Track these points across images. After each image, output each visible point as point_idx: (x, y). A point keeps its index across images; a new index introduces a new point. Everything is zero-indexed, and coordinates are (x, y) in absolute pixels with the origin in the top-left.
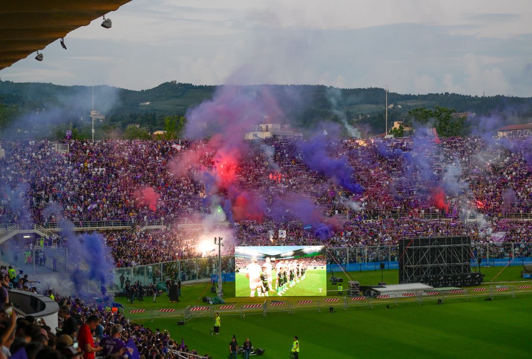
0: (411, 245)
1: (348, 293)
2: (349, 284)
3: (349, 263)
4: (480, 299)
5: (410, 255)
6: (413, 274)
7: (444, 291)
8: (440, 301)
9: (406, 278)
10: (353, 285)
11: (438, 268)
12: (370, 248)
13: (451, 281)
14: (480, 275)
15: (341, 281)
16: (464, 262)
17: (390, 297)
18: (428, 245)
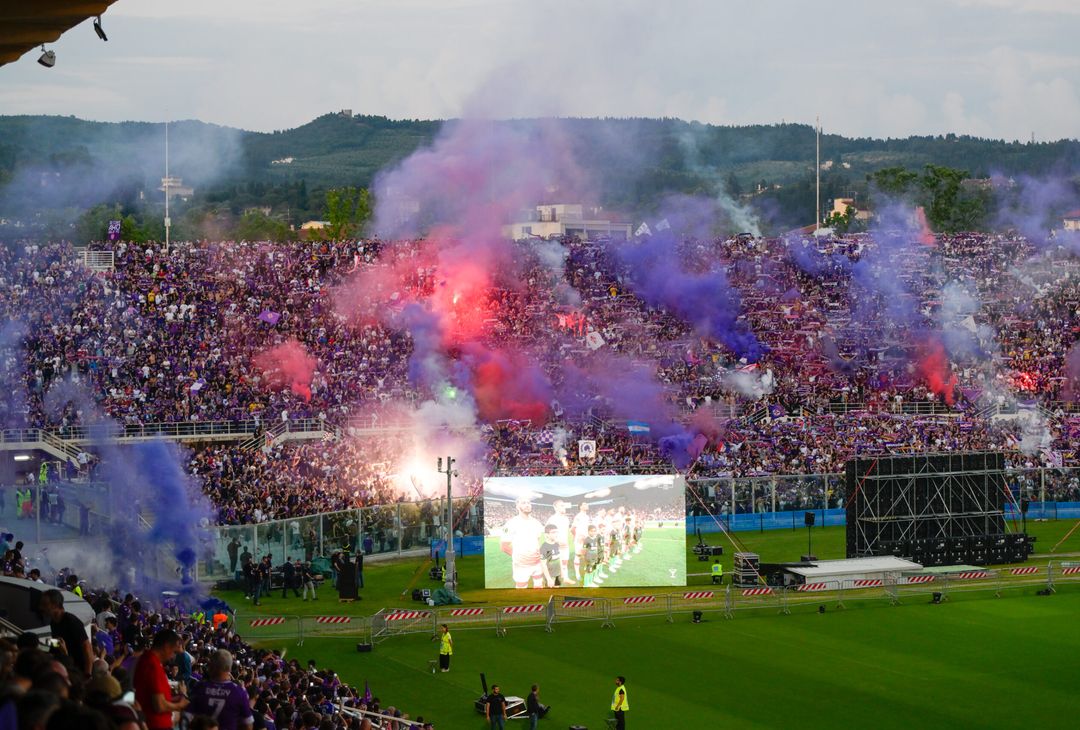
0: (873, 473)
1: (735, 580)
2: (737, 559)
3: (737, 512)
4: (1025, 592)
5: (870, 496)
6: (878, 537)
7: (946, 573)
8: (937, 597)
9: (862, 545)
10: (744, 561)
11: (933, 523)
12: (782, 479)
13: (962, 551)
14: (1027, 539)
15: (718, 552)
16: (990, 509)
17: (828, 588)
18: (912, 472)
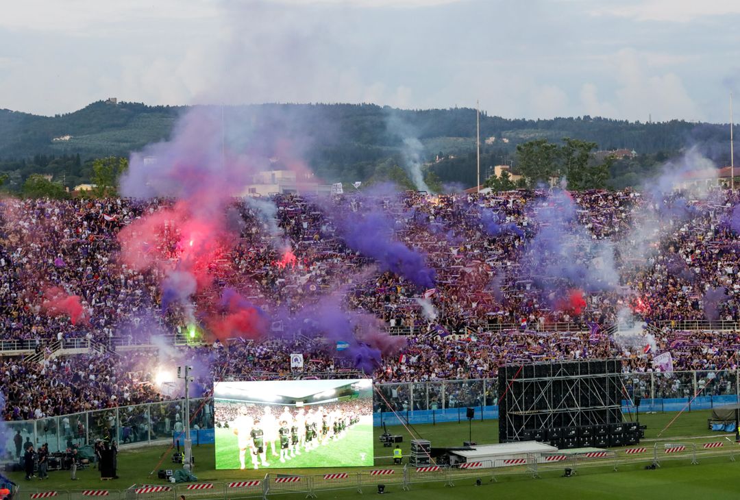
0: (519, 377)
1: (412, 460)
2: (413, 445)
3: (414, 410)
4: (636, 468)
5: (518, 394)
6: (524, 426)
7: (576, 454)
8: (568, 471)
9: (511, 433)
10: (419, 446)
11: (566, 415)
12: (449, 383)
13: (589, 437)
14: (638, 427)
15: (399, 440)
16: (611, 404)
17: (483, 466)
18: (549, 376)
